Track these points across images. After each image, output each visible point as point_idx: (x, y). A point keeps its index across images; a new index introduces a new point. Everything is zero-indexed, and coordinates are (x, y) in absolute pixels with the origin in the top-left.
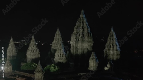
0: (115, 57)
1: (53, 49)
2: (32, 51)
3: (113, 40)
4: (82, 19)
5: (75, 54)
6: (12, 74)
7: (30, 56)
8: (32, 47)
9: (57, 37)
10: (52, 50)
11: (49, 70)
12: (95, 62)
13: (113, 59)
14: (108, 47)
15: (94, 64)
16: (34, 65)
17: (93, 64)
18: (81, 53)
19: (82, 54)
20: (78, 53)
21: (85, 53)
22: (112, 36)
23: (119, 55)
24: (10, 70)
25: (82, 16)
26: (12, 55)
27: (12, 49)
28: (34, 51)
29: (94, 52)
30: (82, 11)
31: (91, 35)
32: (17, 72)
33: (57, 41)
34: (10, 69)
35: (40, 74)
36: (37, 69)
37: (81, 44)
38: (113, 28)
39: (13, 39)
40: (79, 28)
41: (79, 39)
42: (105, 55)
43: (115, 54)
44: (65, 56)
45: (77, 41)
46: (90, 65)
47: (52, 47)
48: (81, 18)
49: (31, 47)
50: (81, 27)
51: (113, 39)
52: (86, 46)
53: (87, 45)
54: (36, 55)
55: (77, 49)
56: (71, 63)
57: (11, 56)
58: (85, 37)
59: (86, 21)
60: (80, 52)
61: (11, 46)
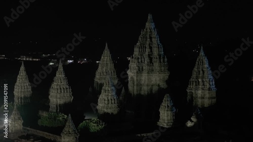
0: (207, 103)
1: (98, 83)
2: (59, 91)
3: (203, 71)
4: (149, 30)
5: (137, 94)
6: (23, 134)
7: (55, 100)
8: (59, 84)
9: (104, 61)
10: (95, 85)
11: (87, 128)
12: (169, 112)
13: (203, 105)
14: (194, 83)
15: (168, 116)
16: (61, 117)
17: (165, 117)
18: (146, 93)
19: (148, 93)
20: (142, 93)
21: (154, 92)
22: (202, 64)
23: (214, 98)
24: (19, 127)
25: (150, 25)
26: (23, 96)
27: (22, 85)
28: (62, 91)
29: (168, 95)
30: (150, 16)
31: (166, 60)
32: (32, 131)
33: (104, 69)
34: (19, 125)
35: (72, 137)
36: (66, 129)
37: (147, 77)
38: (203, 50)
39: (25, 66)
40: (143, 47)
41: (144, 68)
42: (189, 97)
43: (207, 96)
44: (116, 102)
45: (140, 71)
46: (161, 117)
47: (96, 80)
48: (147, 29)
49: (56, 84)
50: (147, 46)
51: (204, 69)
52: (156, 80)
53: (158, 79)
54: (66, 98)
55: (139, 85)
56: (127, 111)
57: (21, 98)
58: (154, 64)
59: (156, 34)
60: (145, 90)
61: (22, 79)
